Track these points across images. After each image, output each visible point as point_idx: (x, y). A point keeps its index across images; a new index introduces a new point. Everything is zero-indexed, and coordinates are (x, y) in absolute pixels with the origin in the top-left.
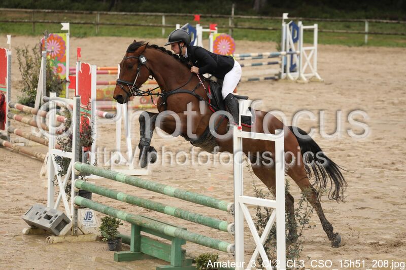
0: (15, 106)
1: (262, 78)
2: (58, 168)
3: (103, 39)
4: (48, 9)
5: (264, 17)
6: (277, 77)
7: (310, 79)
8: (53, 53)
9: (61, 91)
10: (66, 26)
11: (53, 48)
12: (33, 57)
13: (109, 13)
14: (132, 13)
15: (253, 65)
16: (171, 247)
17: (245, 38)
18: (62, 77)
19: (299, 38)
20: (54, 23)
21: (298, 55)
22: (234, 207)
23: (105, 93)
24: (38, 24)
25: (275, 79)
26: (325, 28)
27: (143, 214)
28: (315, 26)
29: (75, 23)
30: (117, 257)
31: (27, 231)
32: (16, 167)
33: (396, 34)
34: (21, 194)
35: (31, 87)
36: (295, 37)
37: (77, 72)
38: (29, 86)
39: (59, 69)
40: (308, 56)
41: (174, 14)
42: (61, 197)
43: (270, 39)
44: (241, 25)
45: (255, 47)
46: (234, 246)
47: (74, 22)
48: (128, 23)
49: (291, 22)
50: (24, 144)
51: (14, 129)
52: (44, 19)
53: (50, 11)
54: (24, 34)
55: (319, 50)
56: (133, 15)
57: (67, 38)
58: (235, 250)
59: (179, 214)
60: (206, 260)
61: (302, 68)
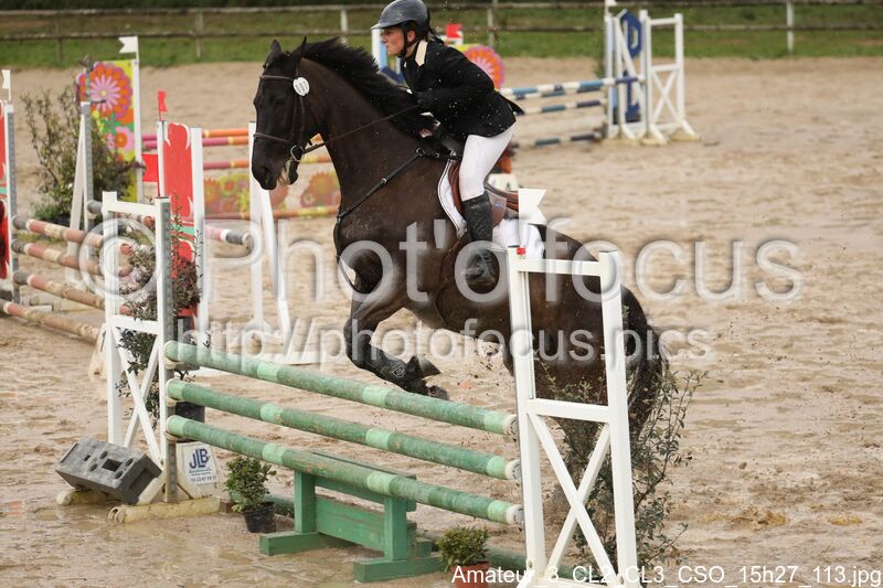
0: (28, 225)
1: (565, 138)
2: (126, 356)
3: (212, 68)
4: (89, 7)
5: (565, 5)
6: (597, 135)
7: (670, 137)
8: (104, 105)
9: (127, 187)
10: (130, 44)
11: (104, 93)
12: (61, 114)
13: (224, 10)
14: (274, 9)
15: (545, 111)
16: (383, 519)
17: (525, 53)
18: (127, 158)
19: (643, 47)
20: (104, 38)
21: (641, 85)
22: (518, 423)
23: (223, 187)
24: (69, 41)
25: (593, 138)
26: (699, 20)
27: (319, 450)
28: (678, 19)
29: (151, 37)
30: (267, 545)
31: (66, 498)
32: (36, 359)
33: (855, 28)
35: (61, 183)
36: (635, 45)
37: (160, 143)
38: (56, 180)
39: (120, 140)
40: (664, 84)
41: (366, 6)
42: (138, 420)
43: (579, 52)
44: (514, 24)
45: (548, 70)
46: (522, 509)
47: (148, 33)
48: (265, 31)
49: (624, 12)
50: (50, 307)
51: (27, 275)
52: (83, 31)
53: (93, 11)
54: (39, 66)
55: (687, 71)
56: (275, 12)
57: (133, 70)
58: (523, 518)
59: (398, 446)
60: (460, 543)
61: (651, 114)
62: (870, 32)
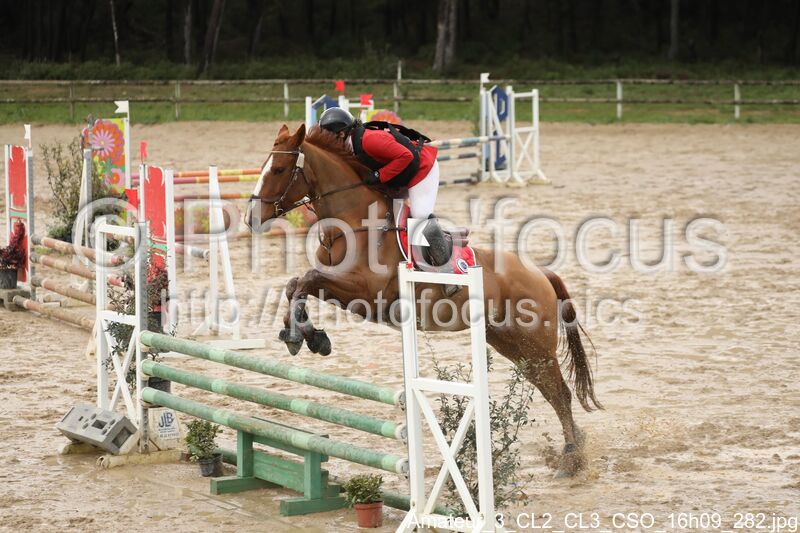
0: (42, 241)
2: (112, 342)
3: (187, 125)
4: (95, 78)
5: (452, 82)
6: (474, 179)
7: (528, 181)
8: (102, 152)
11: (103, 143)
12: (71, 159)
13: (196, 82)
14: (234, 82)
16: (303, 467)
17: (421, 117)
18: (120, 191)
19: (509, 112)
20: (106, 101)
21: (507, 142)
22: (405, 396)
24: (80, 104)
25: (471, 181)
27: (258, 415)
29: (141, 101)
30: (216, 486)
31: (65, 449)
32: (47, 343)
34: (56, 387)
35: (69, 209)
36: (502, 112)
37: (142, 181)
38: (65, 208)
39: (114, 178)
40: (524, 142)
41: (302, 80)
42: (120, 390)
43: (461, 116)
44: (413, 95)
45: (438, 130)
46: (407, 462)
47: (139, 99)
48: (228, 98)
49: (495, 87)
50: (58, 304)
51: (41, 279)
52: (90, 96)
53: (98, 82)
54: (57, 122)
55: (541, 131)
56: (235, 84)
58: (408, 469)
59: (315, 412)
60: (361, 487)
61: (515, 163)
62: (679, 105)
